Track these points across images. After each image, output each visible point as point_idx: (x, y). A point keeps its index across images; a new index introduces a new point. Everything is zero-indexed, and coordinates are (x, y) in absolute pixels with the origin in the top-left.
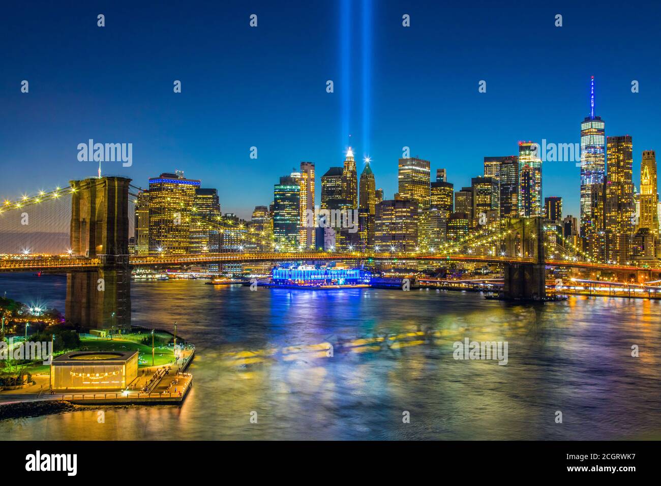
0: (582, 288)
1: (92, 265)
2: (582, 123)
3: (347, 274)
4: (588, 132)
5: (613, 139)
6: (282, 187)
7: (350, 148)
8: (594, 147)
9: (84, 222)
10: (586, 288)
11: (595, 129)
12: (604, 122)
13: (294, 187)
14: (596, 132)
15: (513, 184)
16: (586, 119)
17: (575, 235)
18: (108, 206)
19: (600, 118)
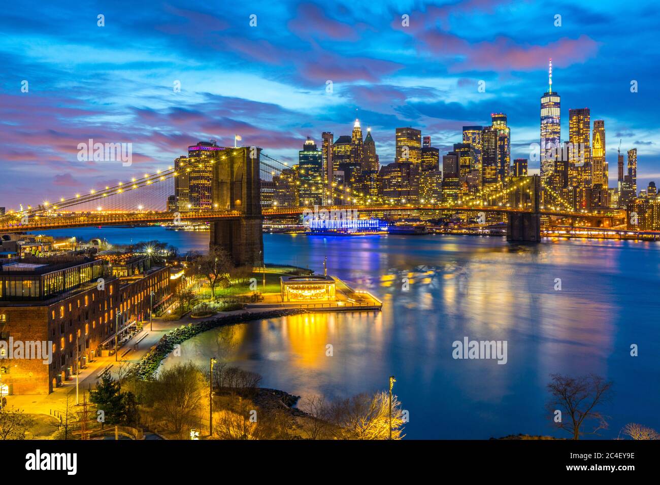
0: (564, 232)
1: (233, 215)
2: (542, 98)
3: (369, 224)
4: (547, 105)
5: (575, 111)
6: (306, 153)
7: (357, 120)
8: (552, 118)
9: (222, 183)
10: (568, 232)
11: (553, 102)
12: (559, 96)
13: (315, 153)
14: (553, 105)
15: (493, 149)
16: (545, 94)
17: (543, 190)
18: (247, 170)
19: (556, 93)
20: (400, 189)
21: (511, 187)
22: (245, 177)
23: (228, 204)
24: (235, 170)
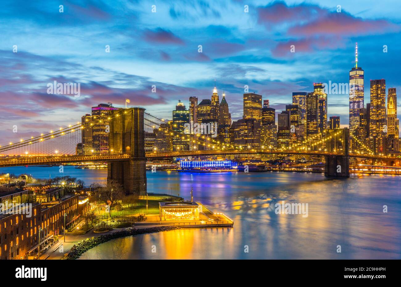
0: (367, 170)
1: (125, 158)
2: (350, 71)
4: (354, 77)
5: (374, 81)
7: (215, 88)
8: (358, 86)
9: (117, 134)
10: (369, 169)
11: (358, 75)
12: (363, 71)
14: (359, 77)
15: (315, 109)
16: (352, 69)
17: (351, 139)
18: (135, 125)
19: (361, 68)
20: (246, 139)
21: (328, 136)
22: (133, 130)
23: (120, 149)
24: (126, 124)
